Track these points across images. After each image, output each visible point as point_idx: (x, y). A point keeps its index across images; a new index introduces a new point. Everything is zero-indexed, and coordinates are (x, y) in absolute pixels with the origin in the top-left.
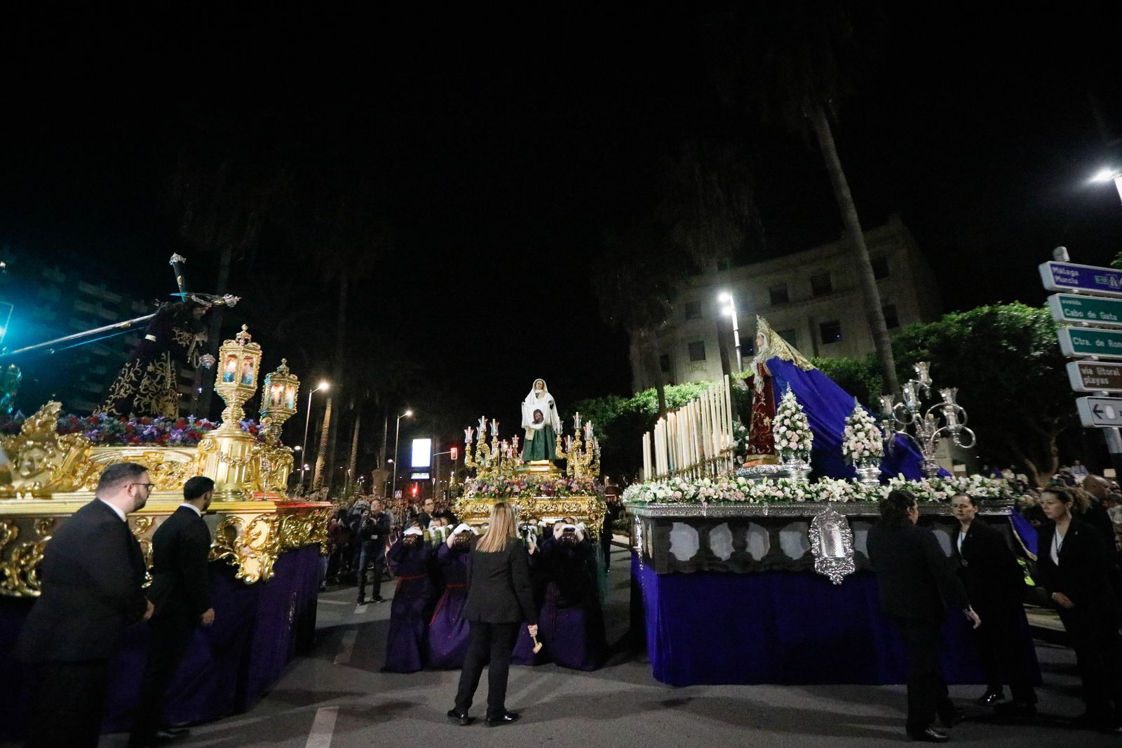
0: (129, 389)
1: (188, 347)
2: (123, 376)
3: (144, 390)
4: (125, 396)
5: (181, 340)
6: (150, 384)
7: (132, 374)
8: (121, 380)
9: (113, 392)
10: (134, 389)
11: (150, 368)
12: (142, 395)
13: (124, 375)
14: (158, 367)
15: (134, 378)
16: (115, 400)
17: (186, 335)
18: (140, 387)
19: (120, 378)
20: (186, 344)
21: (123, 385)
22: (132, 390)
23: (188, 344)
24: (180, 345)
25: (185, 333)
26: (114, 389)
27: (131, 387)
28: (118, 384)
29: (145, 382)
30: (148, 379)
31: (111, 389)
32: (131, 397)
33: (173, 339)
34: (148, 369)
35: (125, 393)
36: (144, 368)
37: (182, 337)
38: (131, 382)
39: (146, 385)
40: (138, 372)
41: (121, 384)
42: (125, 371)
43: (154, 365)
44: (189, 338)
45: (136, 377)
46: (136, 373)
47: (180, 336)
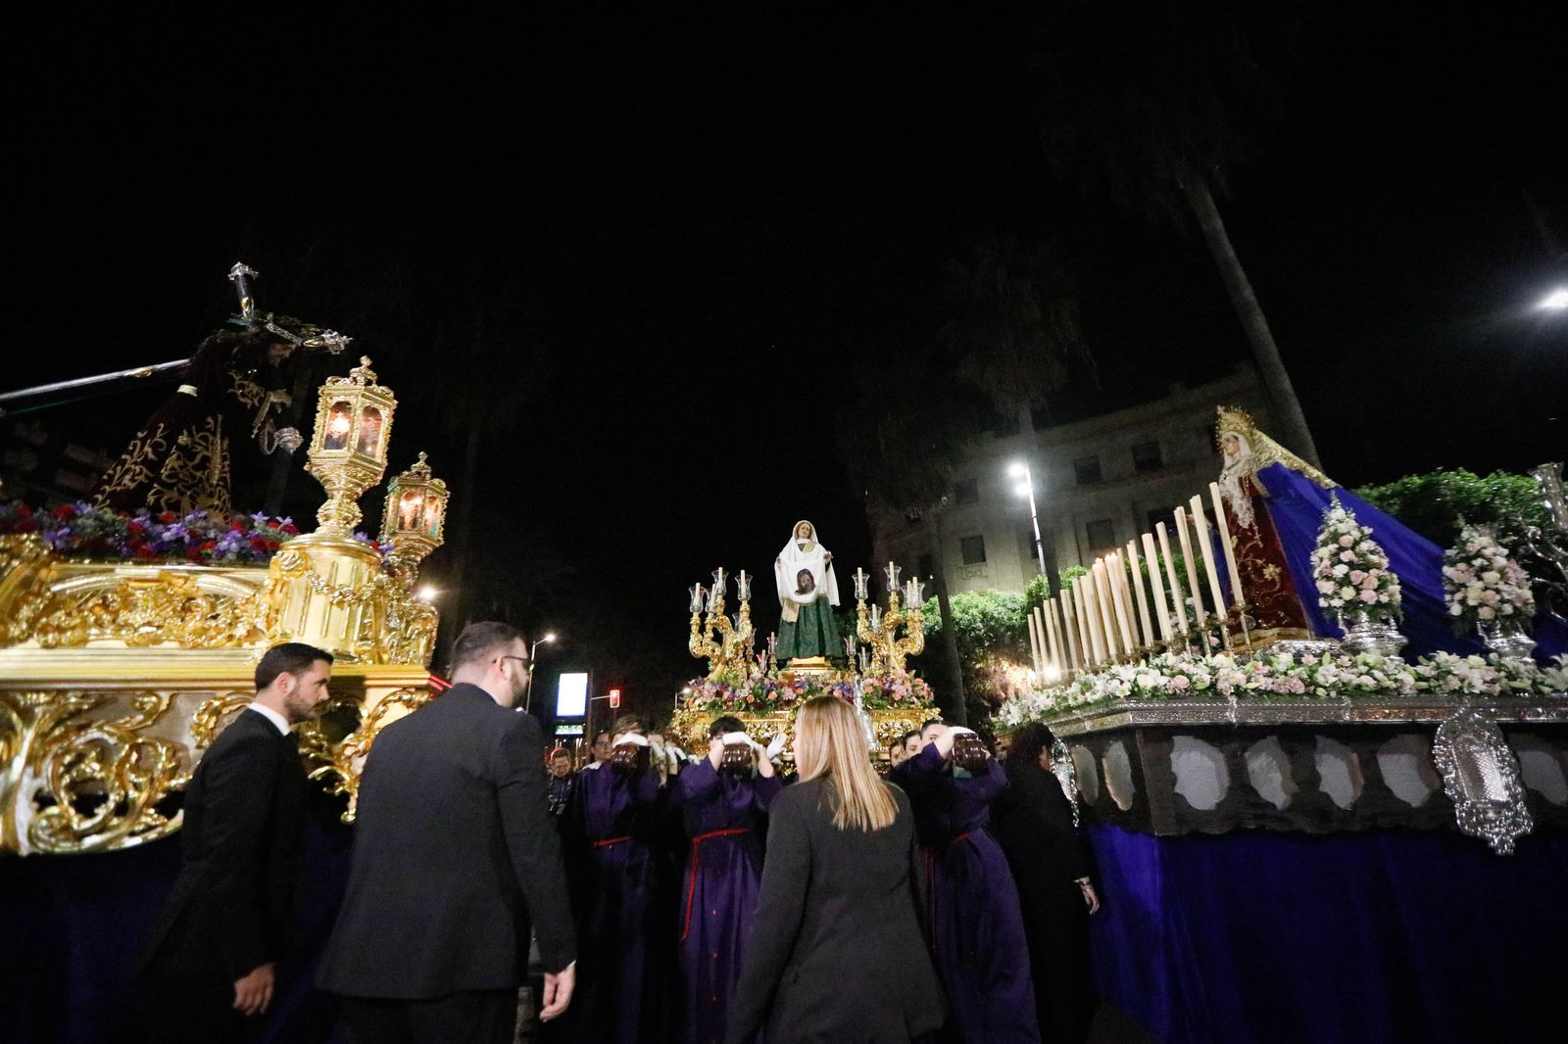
0: (138, 475)
1: (255, 410)
2: (131, 453)
3: (168, 476)
4: (132, 485)
5: (243, 395)
6: (181, 467)
7: (147, 449)
8: (125, 461)
9: (109, 482)
10: (151, 475)
11: (183, 439)
12: (162, 483)
13: (134, 450)
14: (197, 440)
15: (151, 456)
16: (112, 495)
17: (254, 388)
18: (162, 471)
19: (124, 457)
20: (253, 405)
21: (129, 470)
22: (146, 476)
23: (257, 404)
24: (241, 403)
25: (252, 385)
26: (111, 477)
27: (145, 470)
28: (119, 468)
29: (171, 462)
30: (179, 458)
31: (105, 477)
32: (143, 489)
33: (230, 390)
34: (179, 441)
35: (132, 480)
36: (171, 439)
37: (247, 391)
38: (146, 462)
39: (173, 469)
40: (161, 445)
41: (126, 466)
42: (135, 446)
43: (190, 435)
44: (257, 394)
45: (155, 452)
46: (155, 446)
47: (242, 386)
